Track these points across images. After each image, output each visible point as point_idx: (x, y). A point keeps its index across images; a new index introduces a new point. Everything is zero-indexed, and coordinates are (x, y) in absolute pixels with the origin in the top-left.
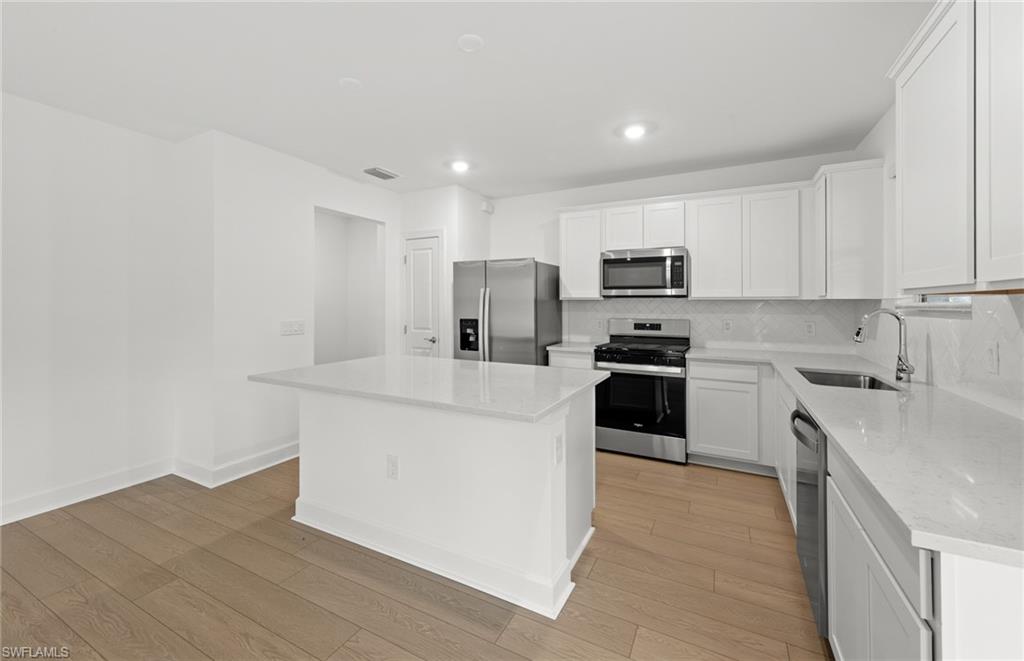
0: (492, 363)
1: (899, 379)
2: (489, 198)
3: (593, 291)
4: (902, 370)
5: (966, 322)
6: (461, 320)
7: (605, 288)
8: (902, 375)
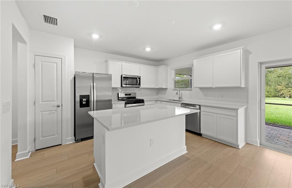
5: (191, 91)
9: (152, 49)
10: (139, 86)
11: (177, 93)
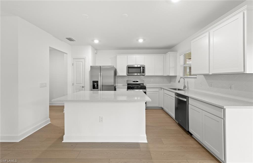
0: (103, 91)
1: (184, 89)
2: (96, 50)
3: (125, 74)
4: (185, 87)
5: (196, 79)
6: (93, 81)
7: (128, 73)
8: (184, 88)
9: (144, 40)
10: (143, 74)
11: (179, 81)
